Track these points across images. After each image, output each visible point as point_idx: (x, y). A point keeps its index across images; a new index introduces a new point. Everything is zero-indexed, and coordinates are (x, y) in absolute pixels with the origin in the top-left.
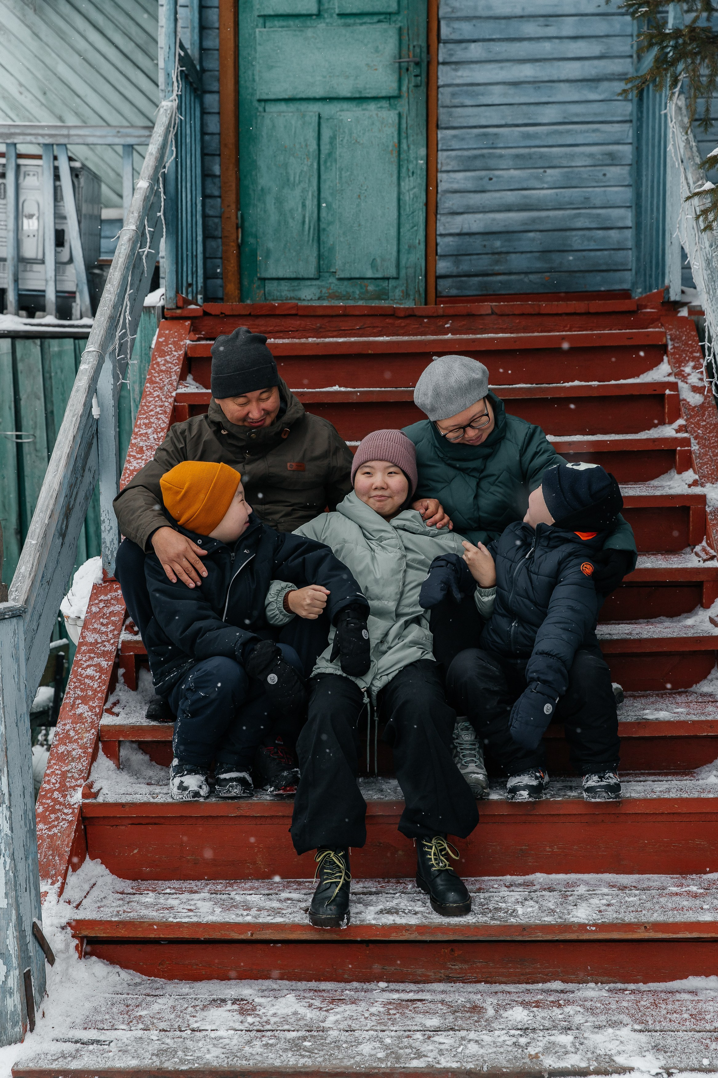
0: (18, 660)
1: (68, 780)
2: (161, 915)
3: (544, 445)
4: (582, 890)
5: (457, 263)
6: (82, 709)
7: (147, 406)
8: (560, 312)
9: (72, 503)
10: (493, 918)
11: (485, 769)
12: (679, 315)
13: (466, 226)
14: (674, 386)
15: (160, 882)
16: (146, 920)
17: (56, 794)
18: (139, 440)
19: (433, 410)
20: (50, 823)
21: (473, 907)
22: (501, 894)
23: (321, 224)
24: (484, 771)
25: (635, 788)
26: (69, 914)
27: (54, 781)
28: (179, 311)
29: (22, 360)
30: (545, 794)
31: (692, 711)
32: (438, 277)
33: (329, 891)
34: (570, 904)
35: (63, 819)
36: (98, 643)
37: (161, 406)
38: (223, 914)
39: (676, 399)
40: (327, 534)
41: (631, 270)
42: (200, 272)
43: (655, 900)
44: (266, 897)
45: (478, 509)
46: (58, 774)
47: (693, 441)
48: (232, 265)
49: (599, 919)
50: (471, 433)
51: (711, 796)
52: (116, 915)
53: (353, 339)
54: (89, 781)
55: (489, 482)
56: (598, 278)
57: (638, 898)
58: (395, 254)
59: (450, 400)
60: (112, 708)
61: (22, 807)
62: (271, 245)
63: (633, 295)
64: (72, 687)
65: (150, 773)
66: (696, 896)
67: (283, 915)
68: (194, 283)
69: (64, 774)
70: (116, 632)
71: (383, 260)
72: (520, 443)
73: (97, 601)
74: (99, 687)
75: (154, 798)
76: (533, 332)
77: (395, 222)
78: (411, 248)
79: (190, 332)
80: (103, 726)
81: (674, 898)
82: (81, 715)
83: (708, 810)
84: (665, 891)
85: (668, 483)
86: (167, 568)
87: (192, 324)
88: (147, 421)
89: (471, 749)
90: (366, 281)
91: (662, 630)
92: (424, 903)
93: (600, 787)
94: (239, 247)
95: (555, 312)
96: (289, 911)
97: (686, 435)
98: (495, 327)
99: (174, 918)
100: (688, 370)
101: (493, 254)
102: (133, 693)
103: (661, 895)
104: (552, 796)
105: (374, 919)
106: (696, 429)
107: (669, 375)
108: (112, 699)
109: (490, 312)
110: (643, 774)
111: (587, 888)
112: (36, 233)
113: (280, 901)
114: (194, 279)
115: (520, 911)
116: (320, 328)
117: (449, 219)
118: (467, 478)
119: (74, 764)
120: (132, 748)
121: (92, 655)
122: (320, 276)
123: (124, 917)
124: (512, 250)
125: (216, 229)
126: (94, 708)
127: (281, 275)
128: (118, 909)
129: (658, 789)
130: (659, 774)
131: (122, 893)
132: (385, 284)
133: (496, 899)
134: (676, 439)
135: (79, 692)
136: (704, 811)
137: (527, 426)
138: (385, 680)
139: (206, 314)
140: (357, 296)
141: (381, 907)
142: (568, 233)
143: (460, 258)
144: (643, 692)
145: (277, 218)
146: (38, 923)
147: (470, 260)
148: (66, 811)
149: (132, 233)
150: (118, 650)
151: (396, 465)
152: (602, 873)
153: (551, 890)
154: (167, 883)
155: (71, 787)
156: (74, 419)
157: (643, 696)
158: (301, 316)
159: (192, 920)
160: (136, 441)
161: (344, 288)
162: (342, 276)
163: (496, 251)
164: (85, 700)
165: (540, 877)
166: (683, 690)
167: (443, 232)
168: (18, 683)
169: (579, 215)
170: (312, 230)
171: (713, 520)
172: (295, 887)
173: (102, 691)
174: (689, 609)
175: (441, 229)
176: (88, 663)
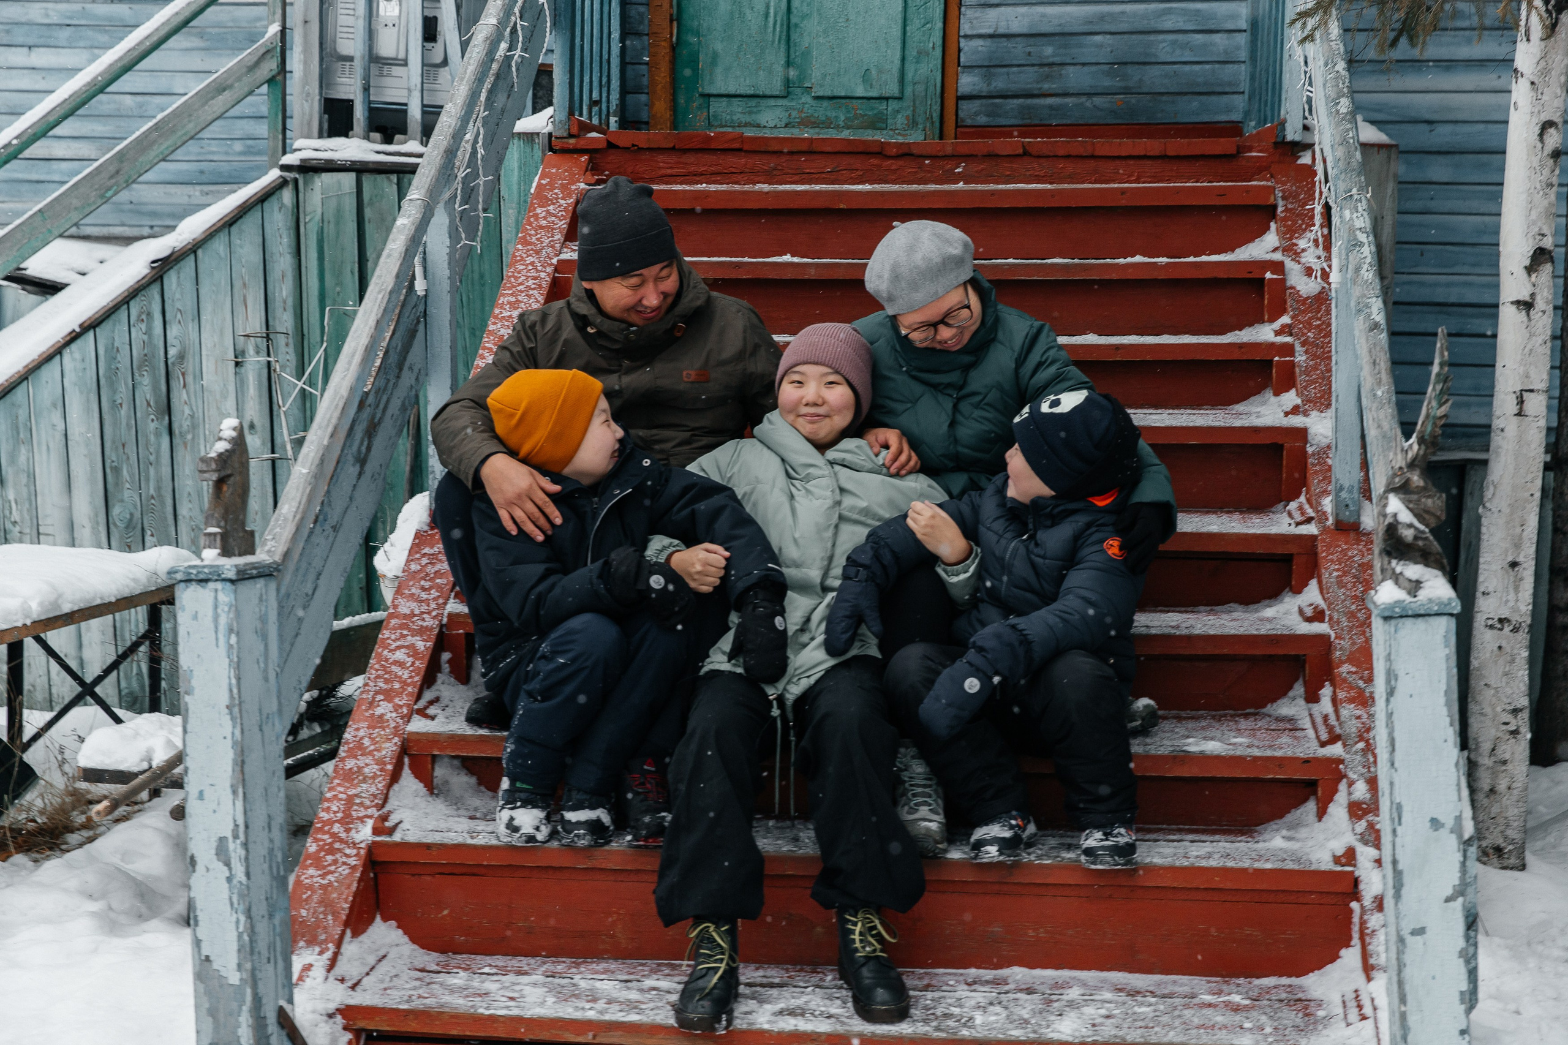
0: (264, 637)
1: (355, 807)
2: (470, 1004)
3: (1052, 353)
4: (1074, 993)
5: (988, 78)
6: (384, 708)
7: (516, 278)
8: (1123, 154)
9: (378, 415)
10: (937, 1029)
11: (942, 816)
12: (1300, 162)
13: (1003, 24)
14: (1279, 267)
15: (479, 957)
16: (447, 1010)
17: (337, 828)
18: (499, 326)
19: (891, 299)
20: (325, 867)
21: (913, 1011)
22: (957, 995)
23: (792, 17)
24: (940, 818)
25: (1161, 850)
26: (340, 996)
27: (335, 808)
28: (572, 141)
29: (371, 203)
30: (1029, 854)
31: (1256, 743)
32: (959, 98)
33: (706, 979)
34: (1052, 1013)
35: (344, 863)
36: (415, 615)
37: (535, 278)
38: (557, 1006)
39: (1281, 285)
40: (735, 469)
41: (1243, 93)
42: (615, 83)
43: (1176, 1013)
44: (623, 984)
45: (956, 441)
46: (341, 800)
47: (1298, 348)
48: (663, 76)
49: (1089, 1037)
50: (945, 333)
51: (1268, 866)
52: (407, 1002)
53: (817, 187)
54: (385, 810)
55: (972, 404)
56: (1195, 103)
57: (1152, 1008)
58: (897, 62)
59: (914, 286)
60: (426, 708)
61: (267, 844)
62: (719, 47)
63: (1245, 130)
64: (372, 677)
65: (476, 802)
66: (1236, 1009)
67: (641, 1011)
68: (604, 99)
69: (350, 800)
70: (441, 601)
71: (880, 71)
72: (1017, 348)
73: (418, 556)
74: (411, 677)
75: (472, 838)
76: (1083, 183)
77: (900, 17)
78: (922, 54)
79: (586, 170)
80: (411, 733)
81: (1205, 1011)
82: (381, 716)
83: (1264, 886)
84: (1195, 1001)
85: (1258, 410)
86: (503, 514)
87: (590, 160)
88: (513, 299)
89: (924, 786)
90: (854, 101)
91: (1226, 623)
92: (844, 1003)
93: (1103, 848)
94: (673, 48)
95: (1116, 154)
96: (651, 1005)
97: (1288, 339)
98: (1028, 173)
99: (487, 1008)
100: (1302, 244)
101: (1042, 65)
102: (461, 687)
103: (1187, 1006)
104: (1039, 857)
105: (769, 1022)
106: (1305, 331)
107: (1275, 250)
108: (428, 695)
109: (1021, 151)
110: (1180, 831)
111: (1082, 991)
112: (397, 22)
113: (641, 990)
114: (604, 95)
115: (979, 1019)
116: (775, 169)
117: (978, 13)
118: (940, 397)
119: (364, 786)
120: (452, 766)
121: (405, 632)
122: (789, 93)
123: (417, 1004)
124: (1068, 61)
125: (641, 22)
126: (401, 707)
127: (732, 90)
128: (412, 992)
129: (1195, 853)
130: (1203, 832)
131: (422, 970)
132: (882, 106)
133: (949, 1001)
134: (1273, 344)
135: (381, 685)
136: (1258, 887)
137: (1029, 323)
138: (805, 684)
139: (611, 145)
140: (841, 124)
141: (781, 1005)
142: (1152, 37)
143: (992, 70)
144: (1194, 713)
145: (729, 8)
146: (287, 1007)
147: (1008, 74)
148: (348, 851)
149: (491, 29)
150: (441, 626)
151: (837, 372)
152: (1109, 970)
153: (1030, 991)
154: (488, 959)
155: (359, 818)
156: (380, 296)
157: (1192, 718)
158: (747, 151)
159: (510, 1013)
160: (494, 327)
161: (823, 111)
162: (821, 94)
163: (1046, 61)
164: (389, 695)
165: (1018, 973)
166: (1252, 710)
167: (969, 33)
168: (265, 671)
169: (1169, 11)
170: (778, 26)
171: (1315, 465)
172: (667, 972)
173: (413, 684)
174: (1273, 594)
175: (966, 28)
176: (398, 643)
